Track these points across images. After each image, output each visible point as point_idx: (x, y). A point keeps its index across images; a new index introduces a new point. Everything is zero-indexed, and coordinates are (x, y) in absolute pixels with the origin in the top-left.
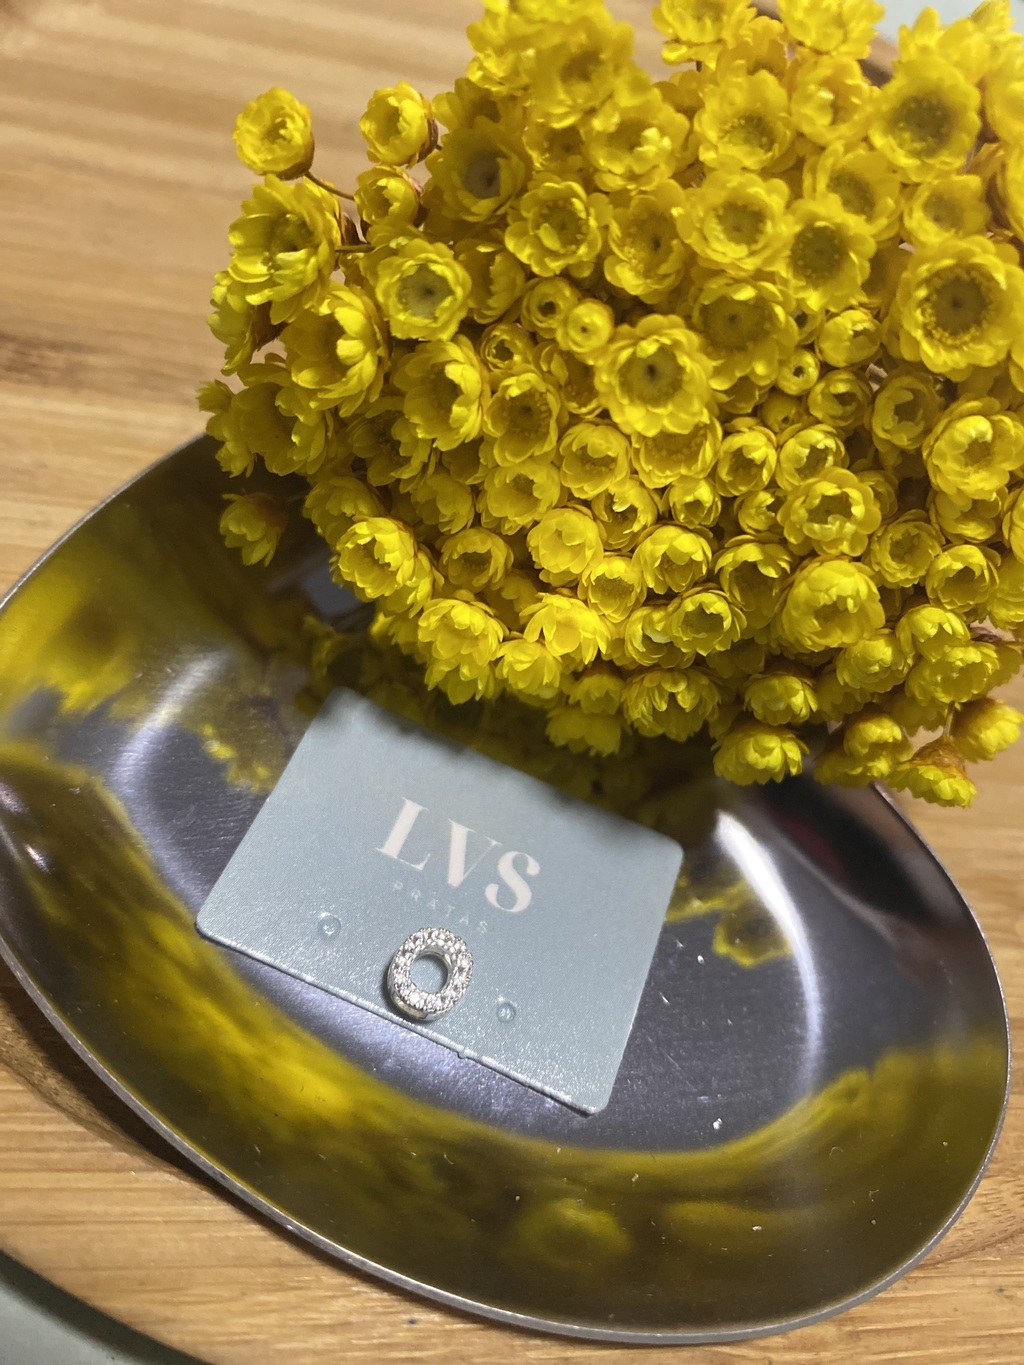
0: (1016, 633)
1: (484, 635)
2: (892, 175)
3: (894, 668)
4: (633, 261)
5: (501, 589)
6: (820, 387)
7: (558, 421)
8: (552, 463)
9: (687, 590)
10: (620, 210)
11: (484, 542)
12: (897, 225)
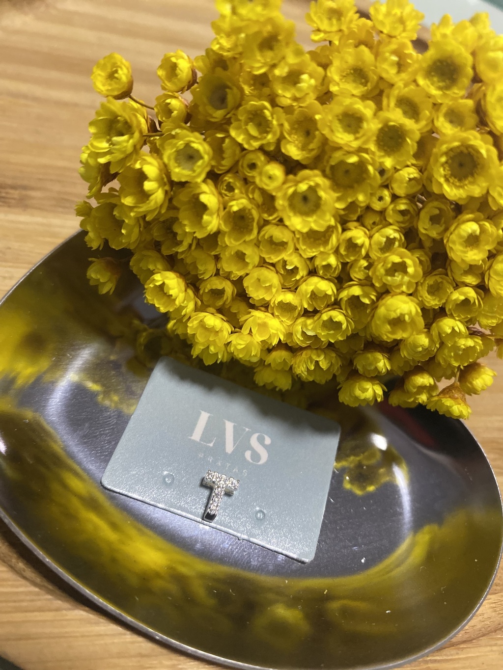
0: (491, 331)
1: (221, 330)
2: (428, 99)
3: (430, 349)
4: (296, 142)
5: (230, 307)
6: (392, 206)
7: (258, 223)
8: (255, 244)
9: (324, 309)
10: (288, 116)
11: (221, 283)
12: (431, 124)
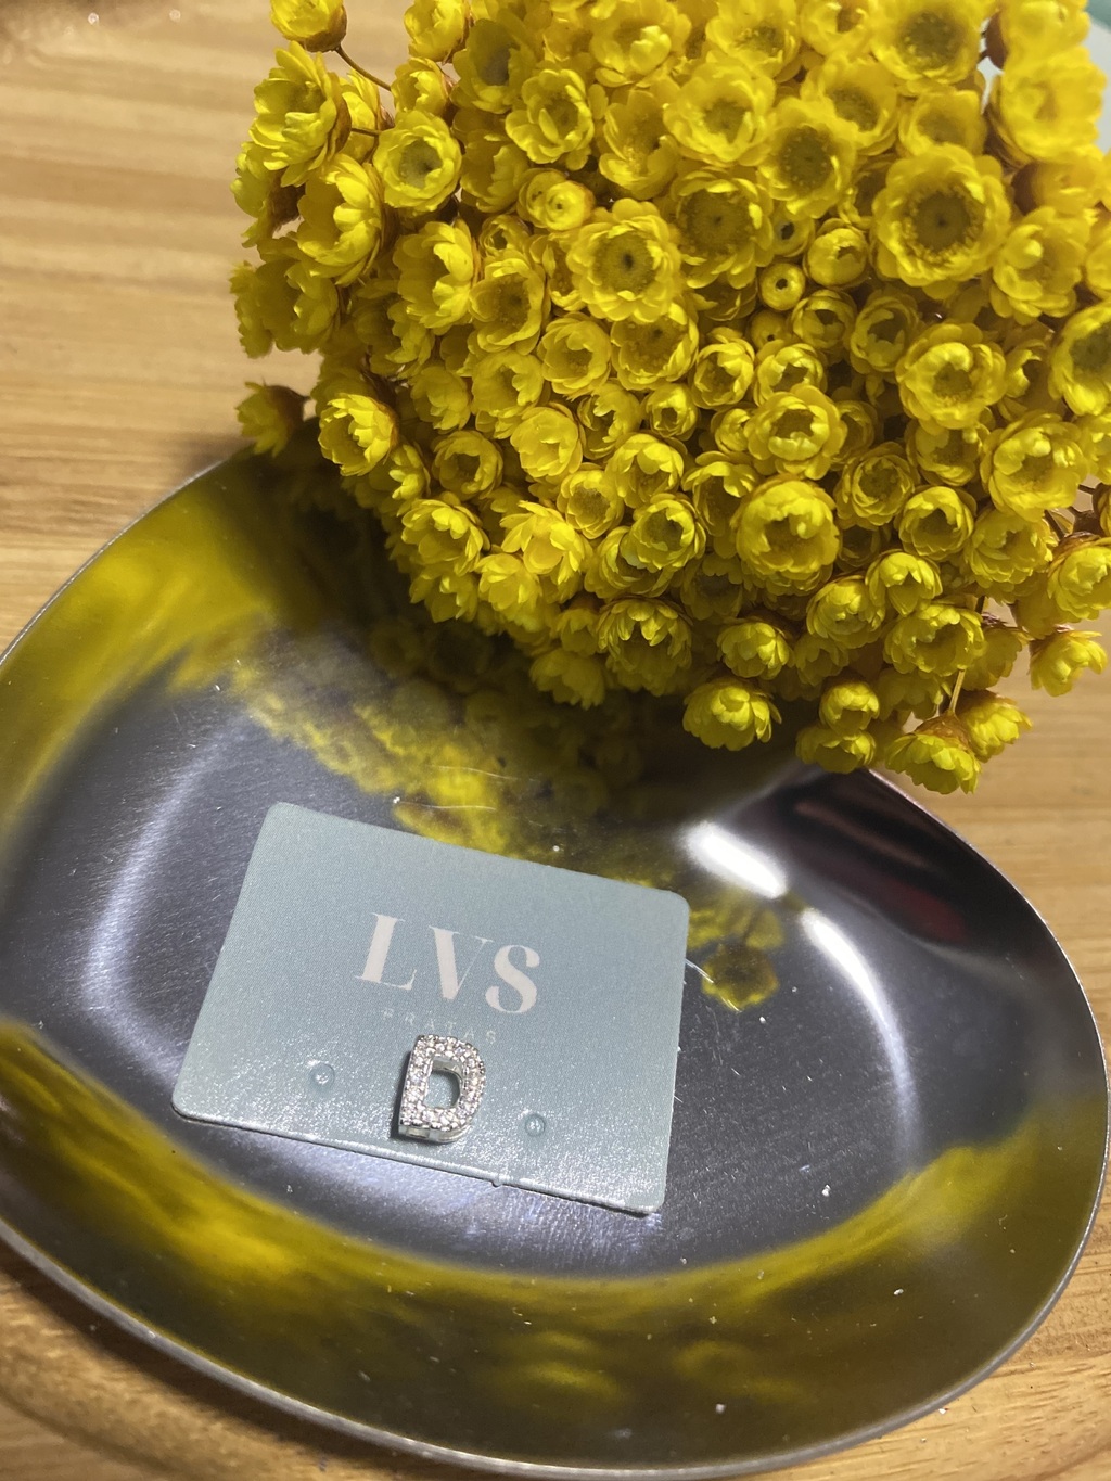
1: (464, 541)
2: (891, 88)
3: (863, 619)
4: (631, 161)
5: (488, 500)
6: (803, 303)
7: (541, 311)
8: (533, 352)
10: (614, 105)
11: (474, 446)
12: (893, 139)
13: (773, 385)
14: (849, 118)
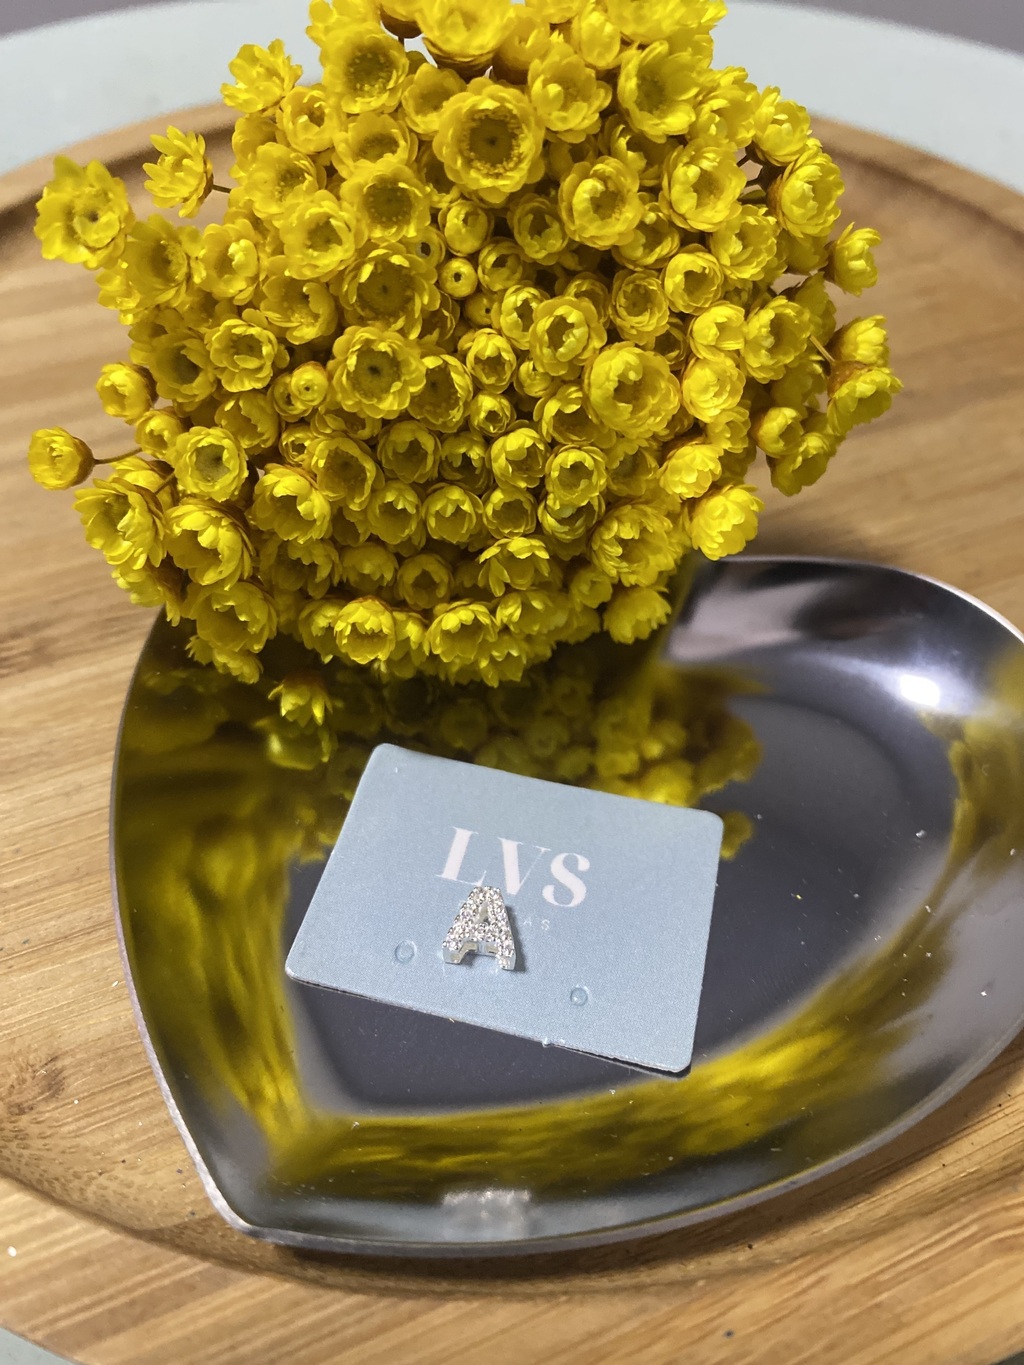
1: (476, 619)
2: (381, 117)
5: (458, 583)
6: (480, 271)
7: (364, 453)
8: (387, 479)
9: (545, 467)
10: (262, 305)
11: (415, 568)
12: (415, 137)
13: (521, 328)
14: (380, 156)
